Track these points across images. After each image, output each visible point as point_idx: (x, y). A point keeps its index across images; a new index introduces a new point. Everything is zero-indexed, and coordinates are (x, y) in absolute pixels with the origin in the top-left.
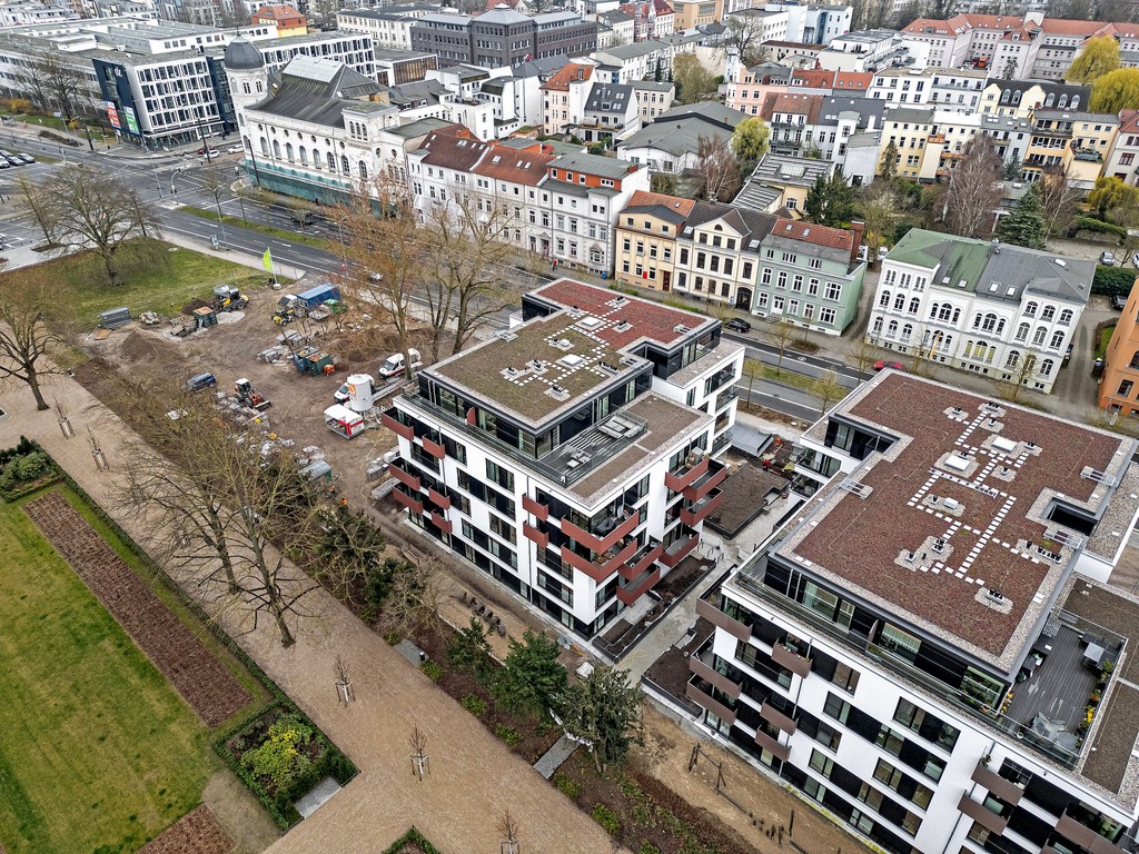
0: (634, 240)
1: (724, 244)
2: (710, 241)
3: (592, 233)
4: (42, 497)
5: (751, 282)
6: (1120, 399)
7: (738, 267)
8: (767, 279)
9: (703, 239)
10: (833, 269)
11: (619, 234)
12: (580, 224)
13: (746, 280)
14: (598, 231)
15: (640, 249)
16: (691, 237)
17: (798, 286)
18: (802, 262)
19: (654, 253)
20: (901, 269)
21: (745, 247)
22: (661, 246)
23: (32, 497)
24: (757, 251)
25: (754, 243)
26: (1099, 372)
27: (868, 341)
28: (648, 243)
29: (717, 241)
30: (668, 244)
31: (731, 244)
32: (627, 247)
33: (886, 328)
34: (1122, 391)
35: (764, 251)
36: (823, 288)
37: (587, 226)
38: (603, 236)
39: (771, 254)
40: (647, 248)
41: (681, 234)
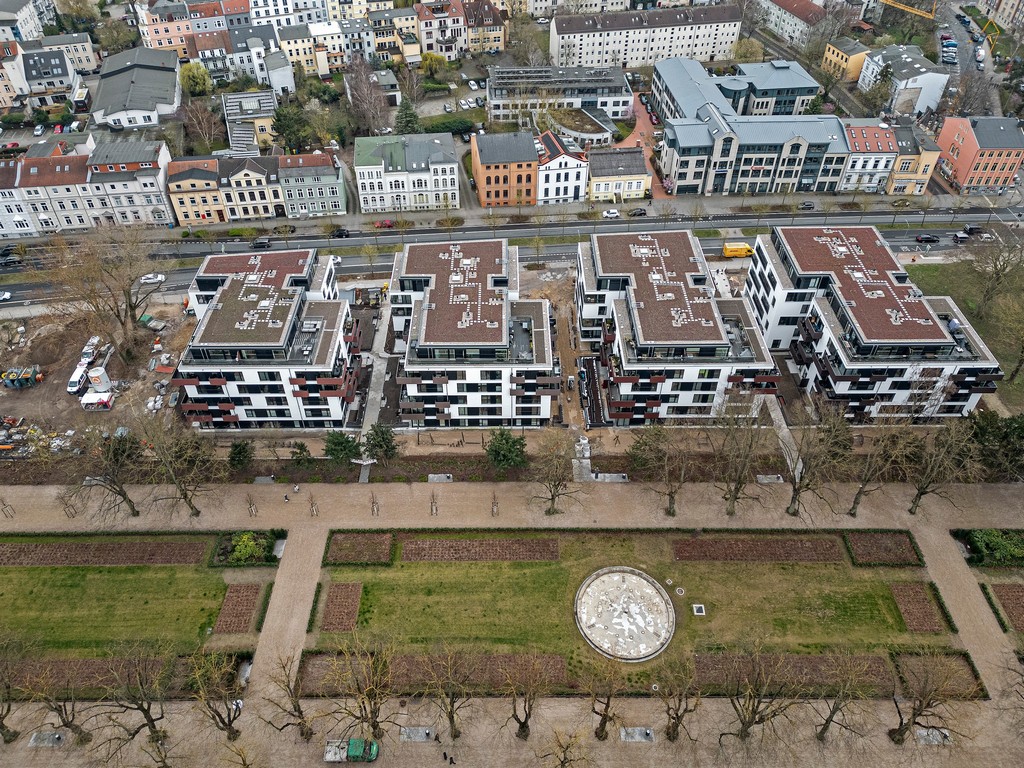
0: (186, 198)
1: (254, 183)
2: (244, 184)
3: (150, 201)
5: (281, 200)
6: (488, 200)
7: (269, 193)
8: (290, 195)
9: (238, 184)
10: (328, 180)
11: (172, 197)
12: (136, 198)
13: (277, 200)
14: (153, 199)
15: (193, 202)
16: (229, 184)
17: (311, 194)
18: (309, 181)
19: (205, 201)
20: (365, 169)
21: (269, 181)
22: (209, 197)
24: (278, 181)
25: (273, 177)
26: (474, 187)
27: (363, 211)
28: (198, 197)
29: (249, 183)
30: (214, 194)
31: (259, 182)
32: (182, 203)
33: (369, 201)
34: (488, 196)
35: (282, 181)
36: (327, 192)
37: (142, 198)
38: (159, 201)
39: (287, 181)
40: (198, 199)
41: (220, 185)
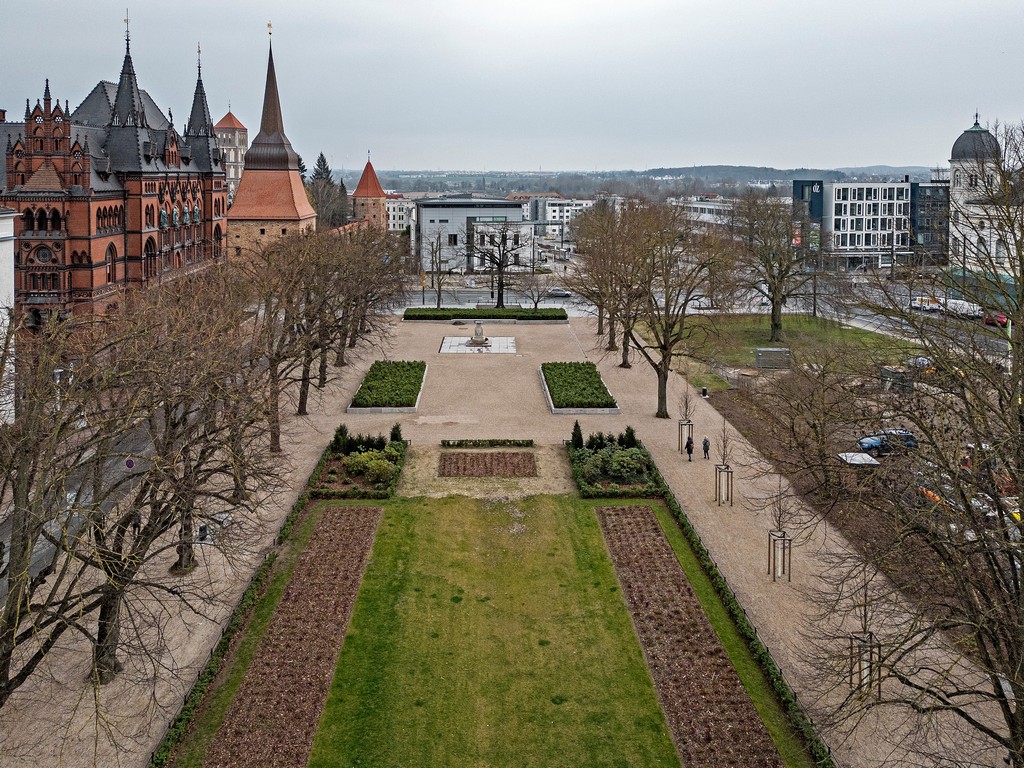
4: (626, 507)
23: (614, 502)
